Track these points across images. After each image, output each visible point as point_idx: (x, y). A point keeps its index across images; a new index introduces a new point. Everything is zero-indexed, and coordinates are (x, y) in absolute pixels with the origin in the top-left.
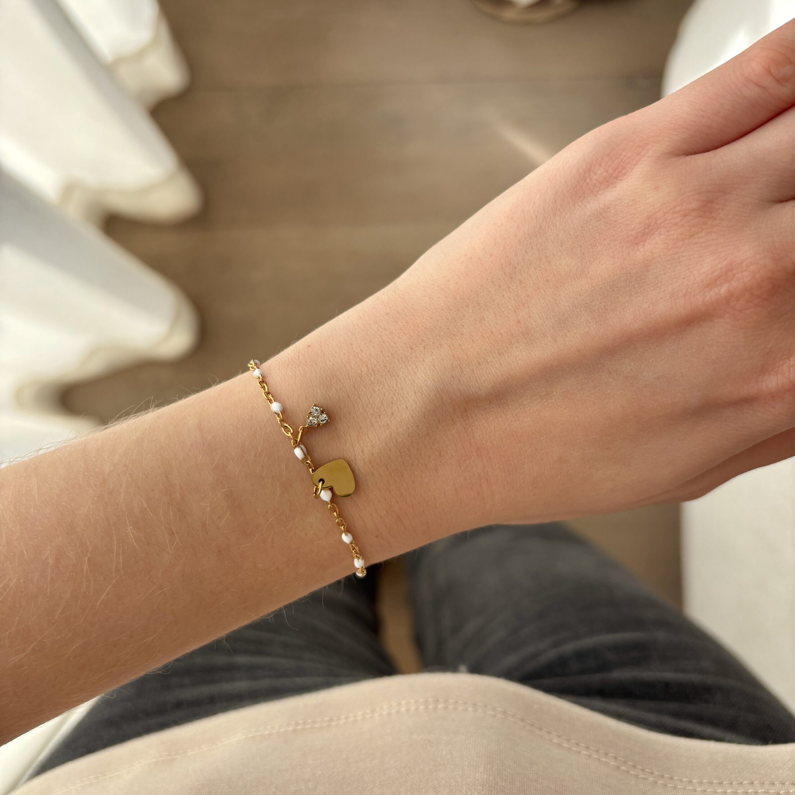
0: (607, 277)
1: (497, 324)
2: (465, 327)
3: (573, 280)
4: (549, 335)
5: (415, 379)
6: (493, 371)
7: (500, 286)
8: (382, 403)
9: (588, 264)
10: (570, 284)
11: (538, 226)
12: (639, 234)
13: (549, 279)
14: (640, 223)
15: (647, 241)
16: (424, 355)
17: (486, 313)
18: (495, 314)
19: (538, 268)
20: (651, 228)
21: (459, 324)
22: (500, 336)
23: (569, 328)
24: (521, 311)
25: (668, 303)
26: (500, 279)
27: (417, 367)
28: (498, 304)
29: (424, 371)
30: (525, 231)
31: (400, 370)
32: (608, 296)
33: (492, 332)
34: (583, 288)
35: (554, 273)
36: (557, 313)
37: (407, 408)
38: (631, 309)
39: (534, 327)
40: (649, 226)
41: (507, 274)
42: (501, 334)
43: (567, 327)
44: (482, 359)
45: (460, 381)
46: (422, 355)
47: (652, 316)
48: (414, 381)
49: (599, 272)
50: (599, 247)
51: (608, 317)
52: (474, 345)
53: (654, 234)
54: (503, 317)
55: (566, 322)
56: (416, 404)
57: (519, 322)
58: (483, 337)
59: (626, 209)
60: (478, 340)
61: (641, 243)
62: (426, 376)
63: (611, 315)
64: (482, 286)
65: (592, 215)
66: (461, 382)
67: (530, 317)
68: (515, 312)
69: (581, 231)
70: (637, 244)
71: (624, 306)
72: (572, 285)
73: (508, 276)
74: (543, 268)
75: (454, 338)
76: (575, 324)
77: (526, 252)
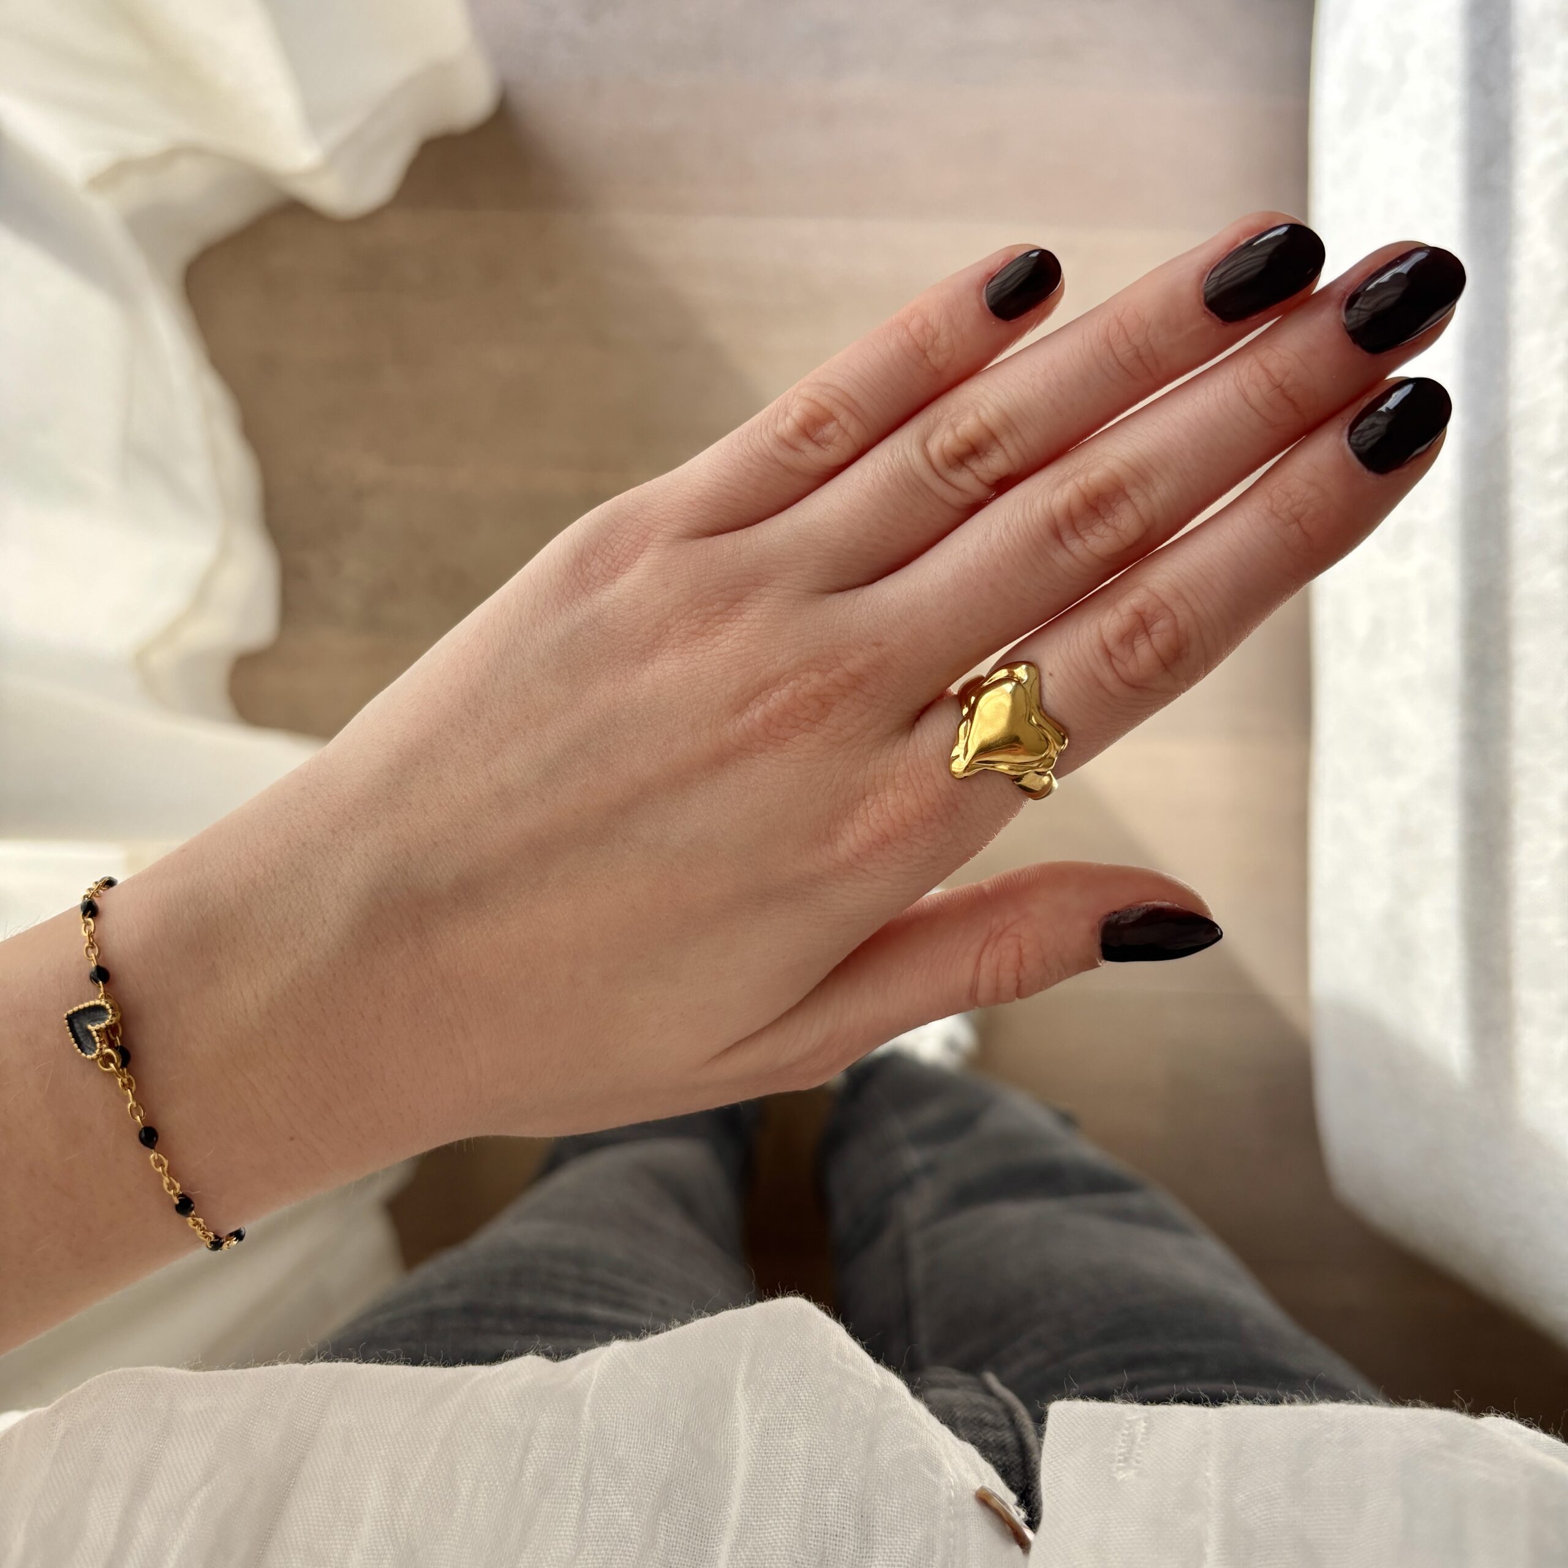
0: (606, 706)
1: (460, 784)
2: (414, 793)
3: (562, 714)
4: (533, 793)
5: (339, 876)
6: (457, 853)
7: (463, 730)
8: (286, 920)
9: (581, 690)
10: (558, 719)
11: (512, 642)
12: (646, 648)
13: (530, 715)
14: (647, 633)
15: (658, 656)
16: (352, 840)
17: (444, 770)
18: (457, 771)
19: (514, 700)
20: (662, 638)
21: (405, 790)
22: (464, 800)
23: (560, 781)
24: (493, 762)
25: (689, 737)
26: (463, 721)
27: (341, 858)
28: (461, 757)
29: (353, 863)
30: (495, 650)
31: (315, 866)
32: (609, 733)
33: (453, 797)
34: (576, 724)
35: (535, 705)
36: (542, 761)
37: (325, 922)
38: (642, 749)
39: (512, 783)
40: (659, 637)
41: (472, 712)
42: (465, 798)
43: (557, 780)
44: (440, 837)
45: (406, 873)
46: (350, 840)
47: (670, 756)
48: (335, 881)
49: (595, 701)
50: (594, 667)
51: (611, 761)
52: (427, 817)
53: (666, 647)
54: (469, 773)
55: (556, 772)
56: (339, 914)
57: (490, 777)
58: (440, 805)
59: (628, 613)
60: (433, 809)
61: (650, 660)
62: (354, 870)
63: (616, 759)
64: (438, 732)
65: (582, 622)
66: (409, 875)
67: (505, 770)
68: (485, 765)
69: (568, 644)
70: (645, 661)
71: (632, 746)
72: (560, 720)
73: (473, 715)
74: (519, 699)
75: (397, 810)
76: (569, 775)
77: (496, 679)
